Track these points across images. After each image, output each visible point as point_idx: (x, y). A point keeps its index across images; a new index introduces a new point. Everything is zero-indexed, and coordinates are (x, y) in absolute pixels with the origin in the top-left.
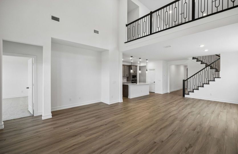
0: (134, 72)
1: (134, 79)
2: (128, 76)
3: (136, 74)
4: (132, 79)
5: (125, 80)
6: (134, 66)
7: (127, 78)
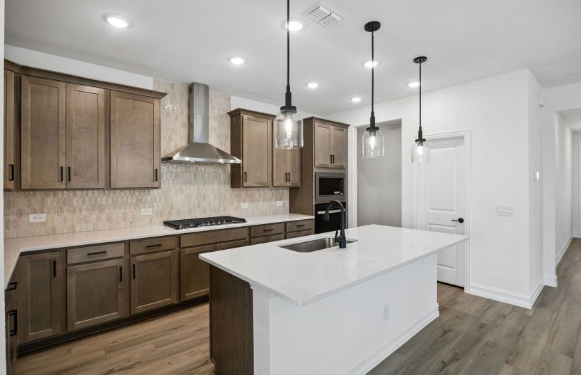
0: (332, 158)
1: (326, 199)
2: (295, 179)
3: (343, 168)
4: (315, 198)
5: (279, 203)
6: (332, 127)
7: (293, 191)
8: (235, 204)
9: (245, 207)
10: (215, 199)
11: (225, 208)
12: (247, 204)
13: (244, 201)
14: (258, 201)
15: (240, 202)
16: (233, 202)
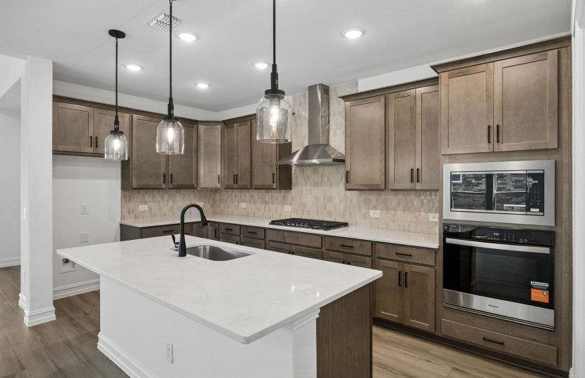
8: (364, 211)
9: (375, 216)
10: (341, 202)
11: (350, 213)
12: (379, 212)
13: (375, 208)
14: (395, 210)
15: (369, 209)
16: (360, 208)
